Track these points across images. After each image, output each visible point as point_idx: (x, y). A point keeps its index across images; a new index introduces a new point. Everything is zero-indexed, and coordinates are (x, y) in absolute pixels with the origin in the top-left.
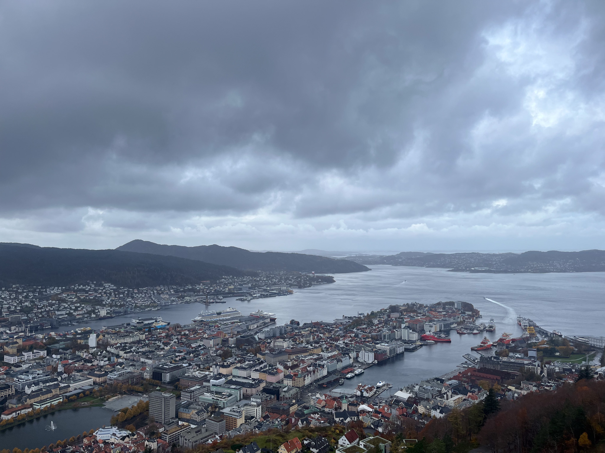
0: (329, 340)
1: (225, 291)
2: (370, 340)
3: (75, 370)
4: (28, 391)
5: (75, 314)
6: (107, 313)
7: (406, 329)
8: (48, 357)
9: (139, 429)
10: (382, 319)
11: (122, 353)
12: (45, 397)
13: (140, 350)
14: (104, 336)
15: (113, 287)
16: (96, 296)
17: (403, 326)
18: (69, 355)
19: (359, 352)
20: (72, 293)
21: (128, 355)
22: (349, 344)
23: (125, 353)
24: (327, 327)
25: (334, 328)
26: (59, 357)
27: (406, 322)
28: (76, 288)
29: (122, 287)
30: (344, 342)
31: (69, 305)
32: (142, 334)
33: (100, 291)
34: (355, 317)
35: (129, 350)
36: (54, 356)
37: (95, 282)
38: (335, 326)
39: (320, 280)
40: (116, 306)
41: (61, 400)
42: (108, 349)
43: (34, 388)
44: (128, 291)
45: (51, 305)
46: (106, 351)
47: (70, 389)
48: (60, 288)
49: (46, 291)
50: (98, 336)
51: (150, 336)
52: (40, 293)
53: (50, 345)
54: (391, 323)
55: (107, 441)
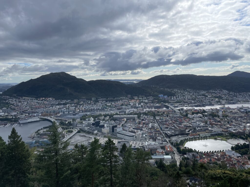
3: (214, 124)
4: (197, 129)
5: (212, 102)
6: (225, 103)
8: (203, 118)
9: (245, 155)
11: (234, 121)
12: (204, 132)
13: (242, 121)
14: (225, 112)
15: (227, 92)
16: (220, 95)
18: (212, 118)
20: (210, 94)
21: (237, 122)
23: (235, 121)
26: (207, 118)
28: (211, 92)
29: (231, 92)
31: (209, 98)
32: (243, 114)
33: (222, 93)
35: (237, 120)
36: (205, 117)
37: (219, 90)
40: (229, 100)
41: (210, 135)
42: (227, 118)
43: (199, 128)
44: (234, 94)
45: (203, 98)
46: (227, 119)
47: (213, 131)
48: (205, 91)
49: (200, 92)
50: (223, 112)
51: (247, 115)
52: (198, 93)
53: (204, 113)
55: (230, 156)
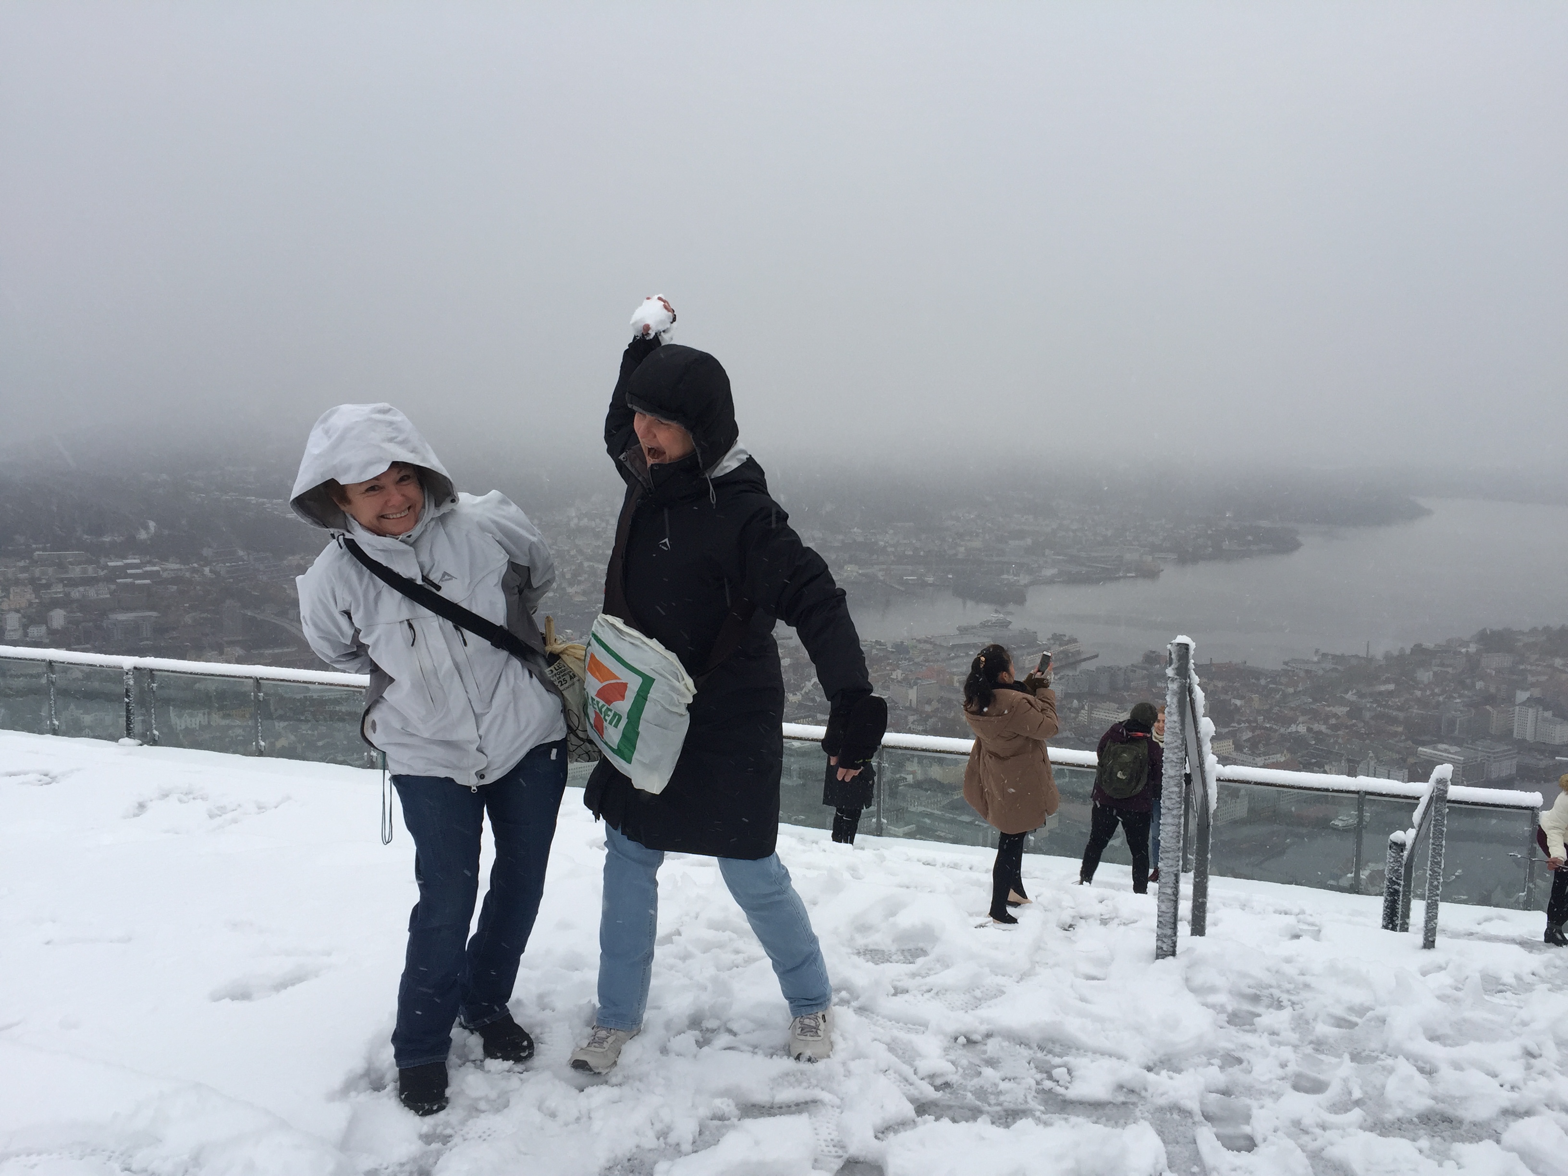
0: (1260, 718)
1: (956, 555)
2: (1400, 729)
7: (1530, 706)
10: (1450, 670)
17: (1522, 696)
19: (1358, 763)
22: (1327, 735)
24: (1258, 679)
25: (1281, 684)
27: (1533, 685)
30: (1309, 730)
34: (1356, 656)
38: (1284, 680)
39: (1250, 538)
54: (1479, 685)
